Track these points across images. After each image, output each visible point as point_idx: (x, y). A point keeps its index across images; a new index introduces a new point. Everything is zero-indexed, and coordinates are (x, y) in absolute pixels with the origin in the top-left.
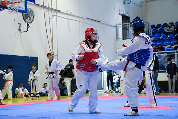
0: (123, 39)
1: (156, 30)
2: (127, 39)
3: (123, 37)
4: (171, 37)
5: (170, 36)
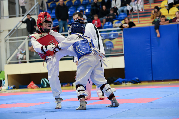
0: (10, 17)
1: (54, 5)
2: (15, 17)
3: (10, 14)
4: (71, 14)
5: (70, 12)
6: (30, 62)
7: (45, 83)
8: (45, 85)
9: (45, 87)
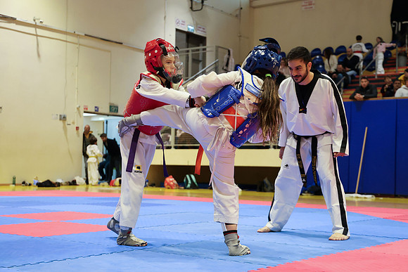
6: (176, 148)
7: (190, 182)
8: (189, 186)
9: (188, 189)
